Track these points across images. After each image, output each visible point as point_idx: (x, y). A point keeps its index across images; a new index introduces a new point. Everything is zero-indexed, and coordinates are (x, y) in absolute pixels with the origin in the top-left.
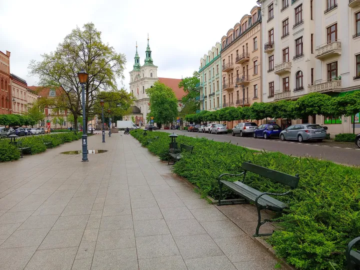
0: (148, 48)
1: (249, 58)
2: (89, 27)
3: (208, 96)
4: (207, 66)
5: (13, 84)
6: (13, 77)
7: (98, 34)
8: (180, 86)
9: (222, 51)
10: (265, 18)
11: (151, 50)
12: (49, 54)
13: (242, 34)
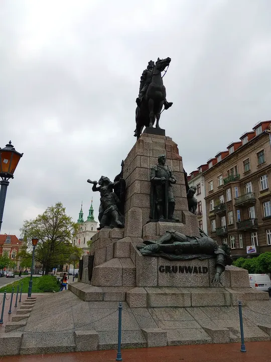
0: (91, 207)
2: (59, 205)
7: (64, 210)
11: (93, 209)
12: (29, 221)
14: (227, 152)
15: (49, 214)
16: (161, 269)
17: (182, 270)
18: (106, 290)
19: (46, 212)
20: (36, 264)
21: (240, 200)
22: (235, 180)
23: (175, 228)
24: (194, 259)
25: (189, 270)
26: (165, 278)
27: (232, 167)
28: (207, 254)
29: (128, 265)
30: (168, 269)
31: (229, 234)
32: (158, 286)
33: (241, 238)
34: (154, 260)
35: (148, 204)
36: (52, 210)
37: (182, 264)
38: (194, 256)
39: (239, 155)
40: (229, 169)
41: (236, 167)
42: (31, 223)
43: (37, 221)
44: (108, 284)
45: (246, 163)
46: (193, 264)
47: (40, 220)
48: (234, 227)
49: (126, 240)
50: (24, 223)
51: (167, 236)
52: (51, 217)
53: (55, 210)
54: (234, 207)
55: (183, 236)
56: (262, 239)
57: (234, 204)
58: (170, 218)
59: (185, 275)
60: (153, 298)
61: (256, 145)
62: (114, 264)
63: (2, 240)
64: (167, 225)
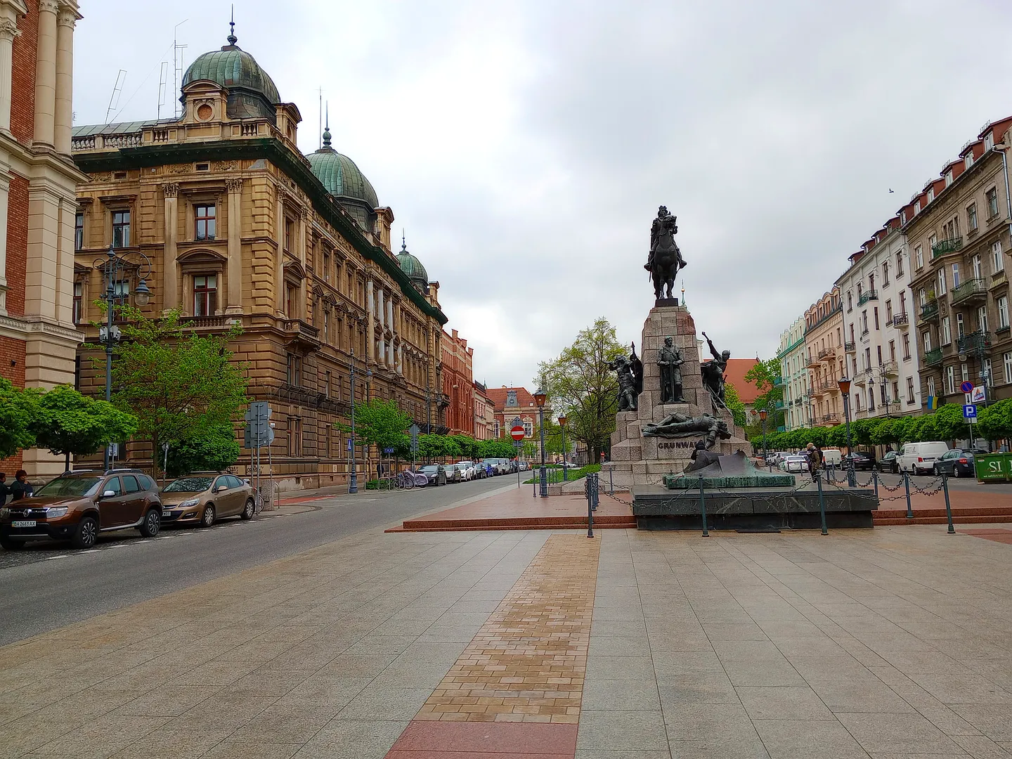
1: (834, 354)
2: (601, 324)
3: (794, 402)
4: (790, 350)
5: (477, 396)
6: (477, 386)
7: (613, 332)
8: (749, 380)
9: (807, 333)
10: (846, 307)
12: (547, 362)
13: (826, 318)
14: (943, 180)
15: (586, 346)
16: (660, 446)
17: (678, 445)
18: (617, 463)
19: (577, 343)
20: (574, 445)
21: (963, 292)
22: (952, 250)
23: (679, 409)
24: (689, 436)
25: (685, 445)
26: (663, 453)
27: (949, 220)
28: (703, 431)
29: (635, 444)
30: (666, 446)
31: (945, 363)
32: (658, 459)
33: (966, 371)
34: (654, 440)
35: (658, 386)
36: (590, 337)
37: (679, 441)
38: (690, 434)
39: (961, 192)
40: (946, 223)
41: (956, 218)
42: (552, 367)
43: (562, 360)
44: (619, 459)
45: (971, 211)
46: (689, 440)
47: (568, 360)
48: (951, 351)
49: (637, 423)
50: (540, 368)
51: (668, 418)
52: (590, 350)
53: (595, 336)
54: (950, 308)
55: (684, 417)
56: (997, 373)
57: (949, 303)
58: (677, 400)
59: (681, 449)
60: (650, 467)
61: (984, 174)
62: (625, 444)
63: (499, 399)
64: (671, 408)
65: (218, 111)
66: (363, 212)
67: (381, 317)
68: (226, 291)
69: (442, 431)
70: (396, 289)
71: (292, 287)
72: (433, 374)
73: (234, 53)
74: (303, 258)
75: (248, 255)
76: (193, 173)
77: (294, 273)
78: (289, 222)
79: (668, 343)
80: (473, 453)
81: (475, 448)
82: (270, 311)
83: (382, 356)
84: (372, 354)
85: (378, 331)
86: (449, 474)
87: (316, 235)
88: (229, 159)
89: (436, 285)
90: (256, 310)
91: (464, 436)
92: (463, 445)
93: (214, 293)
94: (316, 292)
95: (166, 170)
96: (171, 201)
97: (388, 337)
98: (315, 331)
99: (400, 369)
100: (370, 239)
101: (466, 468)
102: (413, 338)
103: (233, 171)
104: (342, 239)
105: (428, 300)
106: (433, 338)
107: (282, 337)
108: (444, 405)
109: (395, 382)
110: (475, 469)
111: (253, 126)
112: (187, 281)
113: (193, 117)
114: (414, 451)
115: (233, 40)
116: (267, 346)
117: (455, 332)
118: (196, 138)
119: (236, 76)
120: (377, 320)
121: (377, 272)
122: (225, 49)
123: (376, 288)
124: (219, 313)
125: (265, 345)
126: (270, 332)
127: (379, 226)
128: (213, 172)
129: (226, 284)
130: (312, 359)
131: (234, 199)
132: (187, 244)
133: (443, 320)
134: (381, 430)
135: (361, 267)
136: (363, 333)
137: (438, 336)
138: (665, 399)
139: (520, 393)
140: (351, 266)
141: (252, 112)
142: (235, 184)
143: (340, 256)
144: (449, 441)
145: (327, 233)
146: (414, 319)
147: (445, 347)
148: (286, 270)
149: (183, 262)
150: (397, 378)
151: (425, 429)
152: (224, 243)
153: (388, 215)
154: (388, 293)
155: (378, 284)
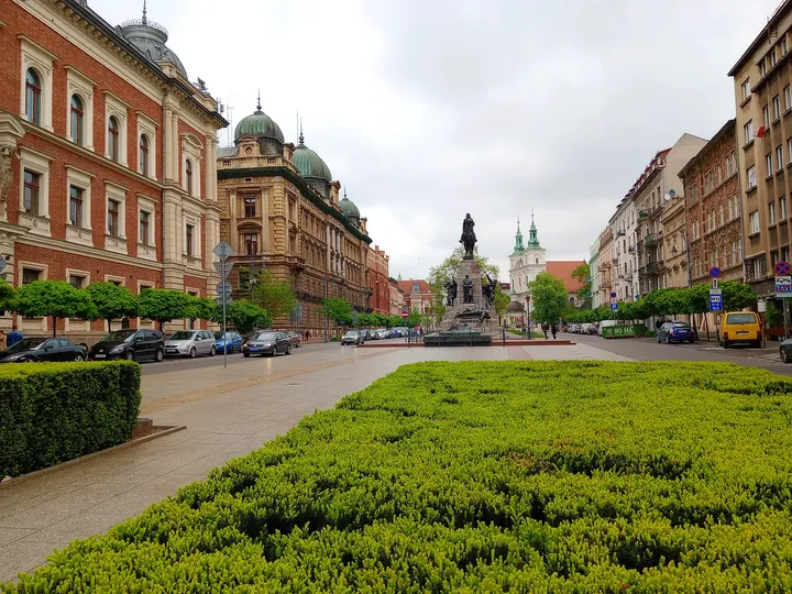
0: (533, 226)
1: (610, 265)
5: (392, 287)
6: (391, 280)
9: (601, 248)
10: (614, 237)
16: (461, 322)
21: (649, 240)
22: (646, 215)
30: (463, 322)
34: (458, 319)
45: (654, 196)
46: (473, 319)
49: (453, 311)
51: (465, 310)
55: (472, 309)
57: (645, 244)
58: (470, 302)
61: (657, 178)
62: (447, 321)
63: (407, 288)
64: (467, 305)
65: (256, 151)
66: (323, 185)
67: (334, 246)
68: (261, 242)
69: (369, 311)
70: (341, 227)
71: (292, 238)
72: (363, 276)
73: (261, 117)
74: (296, 222)
75: (272, 225)
76: (243, 183)
77: (293, 231)
78: (290, 205)
79: (467, 277)
80: (387, 325)
81: (388, 322)
82: (283, 253)
83: (334, 268)
84: (329, 268)
85: (332, 254)
86: (372, 335)
87: (302, 208)
88: (261, 176)
89: (365, 220)
90: (277, 253)
91: (382, 314)
92: (381, 320)
93: (256, 243)
94: (303, 238)
95: (230, 181)
96: (233, 197)
97: (337, 258)
98: (304, 261)
99: (344, 274)
100: (327, 202)
101: (382, 332)
102: (351, 255)
103: (264, 182)
104: (314, 206)
105: (360, 230)
106: (363, 254)
107: (289, 265)
108: (370, 294)
109: (342, 283)
110: (387, 333)
111: (273, 158)
112: (242, 237)
113: (243, 154)
114: (354, 323)
115: (259, 108)
116: (283, 271)
117: (377, 247)
118: (245, 165)
119: (263, 131)
120: (331, 248)
121: (332, 220)
122: (256, 113)
123: (331, 229)
124: (258, 254)
125: (282, 270)
126: (284, 263)
127: (332, 193)
128: (254, 182)
129: (261, 239)
130: (301, 275)
131: (265, 197)
132: (241, 219)
133: (369, 241)
134: (338, 312)
135: (323, 219)
136: (325, 256)
137: (366, 252)
138: (466, 301)
139: (421, 284)
140: (318, 219)
141: (273, 151)
142: (265, 189)
143: (313, 215)
144: (372, 317)
145: (308, 205)
146: (352, 243)
147: (371, 257)
148: (290, 231)
149: (239, 229)
150: (343, 280)
151: (359, 309)
152: (261, 219)
153: (338, 185)
154: (337, 230)
155: (332, 227)
